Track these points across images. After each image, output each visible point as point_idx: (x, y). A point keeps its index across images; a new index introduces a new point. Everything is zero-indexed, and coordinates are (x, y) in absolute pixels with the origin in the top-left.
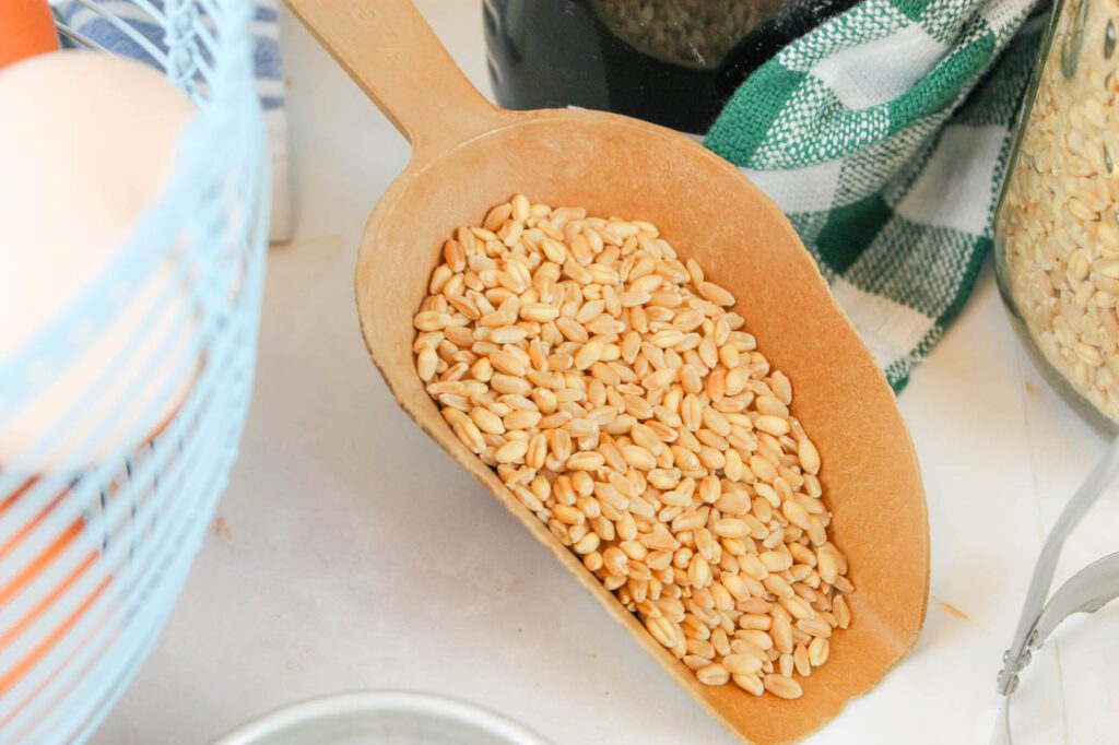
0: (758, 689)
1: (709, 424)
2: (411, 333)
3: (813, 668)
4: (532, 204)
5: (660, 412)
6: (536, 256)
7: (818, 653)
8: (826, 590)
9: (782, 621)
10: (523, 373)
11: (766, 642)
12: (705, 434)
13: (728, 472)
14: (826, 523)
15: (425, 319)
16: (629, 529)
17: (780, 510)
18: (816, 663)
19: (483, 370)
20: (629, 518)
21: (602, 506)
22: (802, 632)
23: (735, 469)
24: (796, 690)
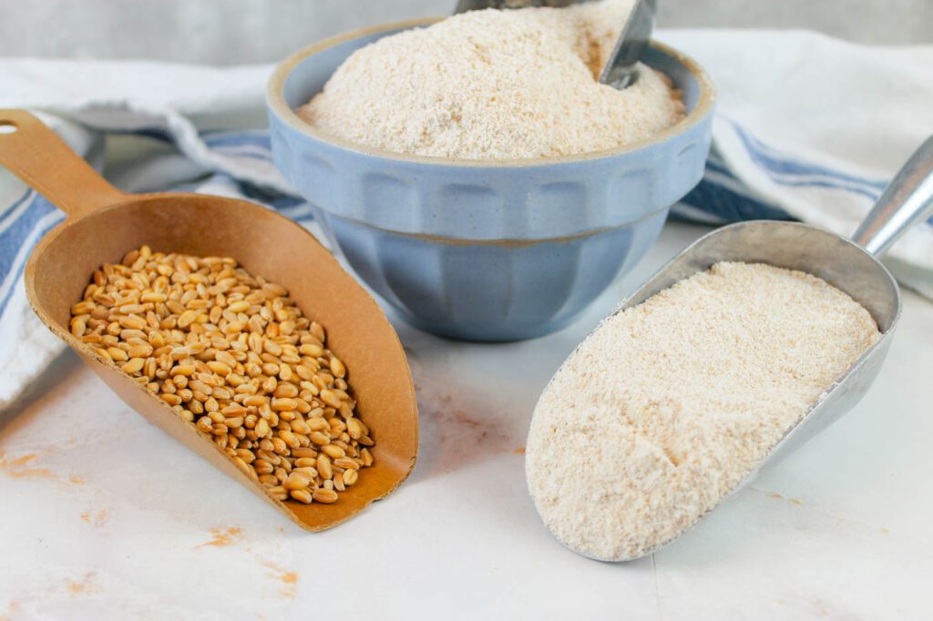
0: (308, 498)
1: (267, 349)
2: (68, 316)
3: (346, 486)
4: (153, 252)
5: (234, 344)
6: (153, 274)
7: (350, 477)
8: (355, 444)
9: (323, 460)
10: (142, 328)
11: (313, 472)
12: (265, 356)
13: (281, 376)
14: (353, 406)
15: (79, 308)
16: (212, 405)
17: (319, 396)
18: (348, 482)
19: (114, 328)
20: (212, 399)
21: (194, 394)
22: (338, 466)
23: (286, 373)
24: (335, 496)
